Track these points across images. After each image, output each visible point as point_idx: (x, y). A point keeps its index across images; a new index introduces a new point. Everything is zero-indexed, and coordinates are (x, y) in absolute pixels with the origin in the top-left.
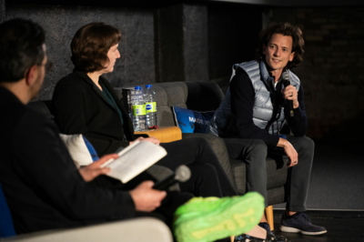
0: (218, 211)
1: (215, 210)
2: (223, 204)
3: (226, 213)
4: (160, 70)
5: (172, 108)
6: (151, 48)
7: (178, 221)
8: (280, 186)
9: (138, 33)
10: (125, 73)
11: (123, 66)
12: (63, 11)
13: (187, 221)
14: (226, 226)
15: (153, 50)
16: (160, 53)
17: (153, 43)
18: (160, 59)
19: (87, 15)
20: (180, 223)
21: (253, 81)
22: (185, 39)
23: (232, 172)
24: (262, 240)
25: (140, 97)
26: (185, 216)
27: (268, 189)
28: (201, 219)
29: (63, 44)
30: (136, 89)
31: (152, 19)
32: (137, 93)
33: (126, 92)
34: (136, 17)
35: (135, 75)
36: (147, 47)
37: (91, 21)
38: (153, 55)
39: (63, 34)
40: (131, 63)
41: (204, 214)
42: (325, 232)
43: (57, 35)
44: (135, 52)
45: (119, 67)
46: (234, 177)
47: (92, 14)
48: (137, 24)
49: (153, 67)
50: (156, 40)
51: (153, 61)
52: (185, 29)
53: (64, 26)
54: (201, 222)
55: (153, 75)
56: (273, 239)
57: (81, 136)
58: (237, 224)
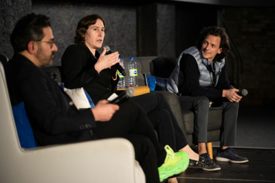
4: (140, 50)
5: (144, 75)
6: (134, 34)
8: (217, 129)
9: (125, 23)
12: (71, 6)
16: (140, 38)
17: (135, 30)
18: (140, 42)
21: (196, 59)
22: (158, 28)
23: (183, 118)
27: (208, 131)
29: (71, 29)
31: (135, 13)
34: (123, 12)
36: (131, 33)
38: (135, 39)
39: (71, 22)
40: (119, 44)
42: (247, 161)
43: (67, 23)
44: (122, 36)
46: (184, 122)
47: (92, 9)
48: (124, 16)
49: (135, 47)
51: (135, 43)
52: (158, 21)
53: (72, 16)
57: (82, 88)
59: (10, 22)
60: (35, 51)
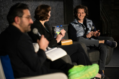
0: (83, 71)
1: (82, 71)
2: (85, 68)
3: (86, 72)
4: (66, 20)
7: (70, 75)
9: (58, 8)
10: (54, 21)
11: (53, 19)
13: (72, 75)
14: (86, 76)
15: (63, 13)
16: (66, 14)
18: (66, 16)
19: (41, 2)
20: (70, 76)
24: (100, 78)
25: (58, 30)
26: (72, 73)
28: (77, 74)
29: (33, 12)
30: (57, 27)
31: (63, 3)
32: (57, 28)
33: (53, 28)
34: (57, 2)
35: (57, 22)
36: (61, 12)
37: (42, 4)
39: (33, 8)
40: (56, 18)
41: (78, 72)
43: (30, 9)
44: (57, 14)
45: (52, 19)
48: (58, 5)
49: (63, 19)
50: (64, 10)
51: (63, 17)
53: (33, 6)
54: (77, 75)
55: (63, 21)
56: (103, 78)
58: (90, 75)
59: (1, 10)
60: (19, 22)
